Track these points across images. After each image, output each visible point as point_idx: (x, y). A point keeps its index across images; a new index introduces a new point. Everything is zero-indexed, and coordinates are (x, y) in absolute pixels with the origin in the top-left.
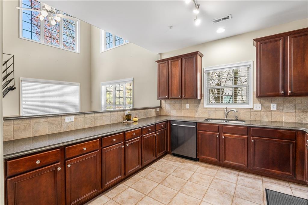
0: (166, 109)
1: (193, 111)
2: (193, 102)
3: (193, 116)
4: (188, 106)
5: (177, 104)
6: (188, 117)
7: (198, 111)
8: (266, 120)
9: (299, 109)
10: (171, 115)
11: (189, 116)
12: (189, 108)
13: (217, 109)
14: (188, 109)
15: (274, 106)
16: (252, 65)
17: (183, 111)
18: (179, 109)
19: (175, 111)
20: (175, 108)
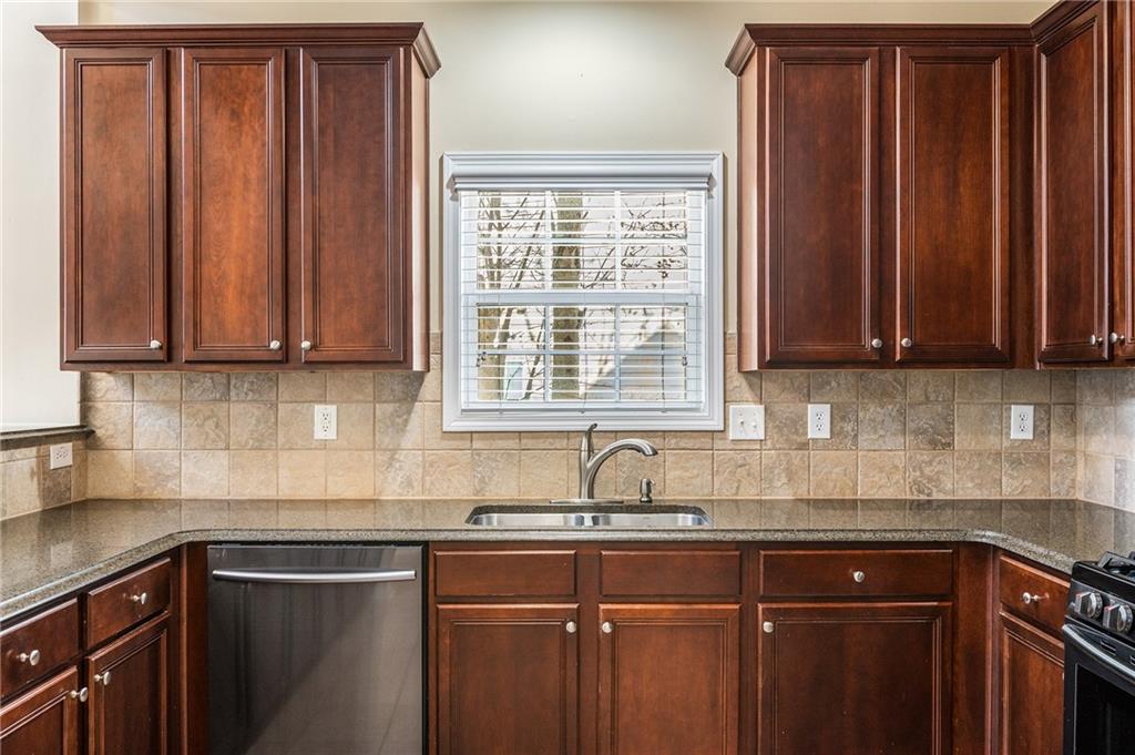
0: (140, 443)
1: (367, 455)
2: (369, 389)
3: (368, 494)
4: (324, 419)
5: (236, 409)
6: (324, 504)
7: (400, 456)
8: (783, 492)
9: (918, 432)
10: (187, 492)
11: (332, 494)
12: (332, 435)
13: (527, 442)
14: (324, 445)
15: (818, 420)
16: (718, 177)
17: (284, 456)
18: (256, 449)
19: (223, 458)
20: (223, 436)
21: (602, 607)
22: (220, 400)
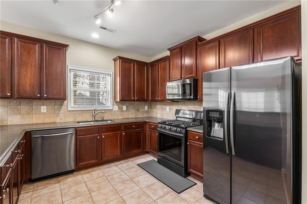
1: (53, 115)
2: (53, 103)
3: (53, 121)
4: (44, 109)
5: (22, 107)
6: (44, 124)
7: (59, 115)
8: (120, 118)
9: (136, 109)
10: (9, 123)
11: (45, 122)
12: (45, 111)
13: (83, 112)
14: (44, 113)
15: (124, 108)
16: (112, 75)
17: (34, 116)
18: (28, 114)
19: (19, 117)
20: (19, 112)
21: (103, 134)
22: (18, 105)
